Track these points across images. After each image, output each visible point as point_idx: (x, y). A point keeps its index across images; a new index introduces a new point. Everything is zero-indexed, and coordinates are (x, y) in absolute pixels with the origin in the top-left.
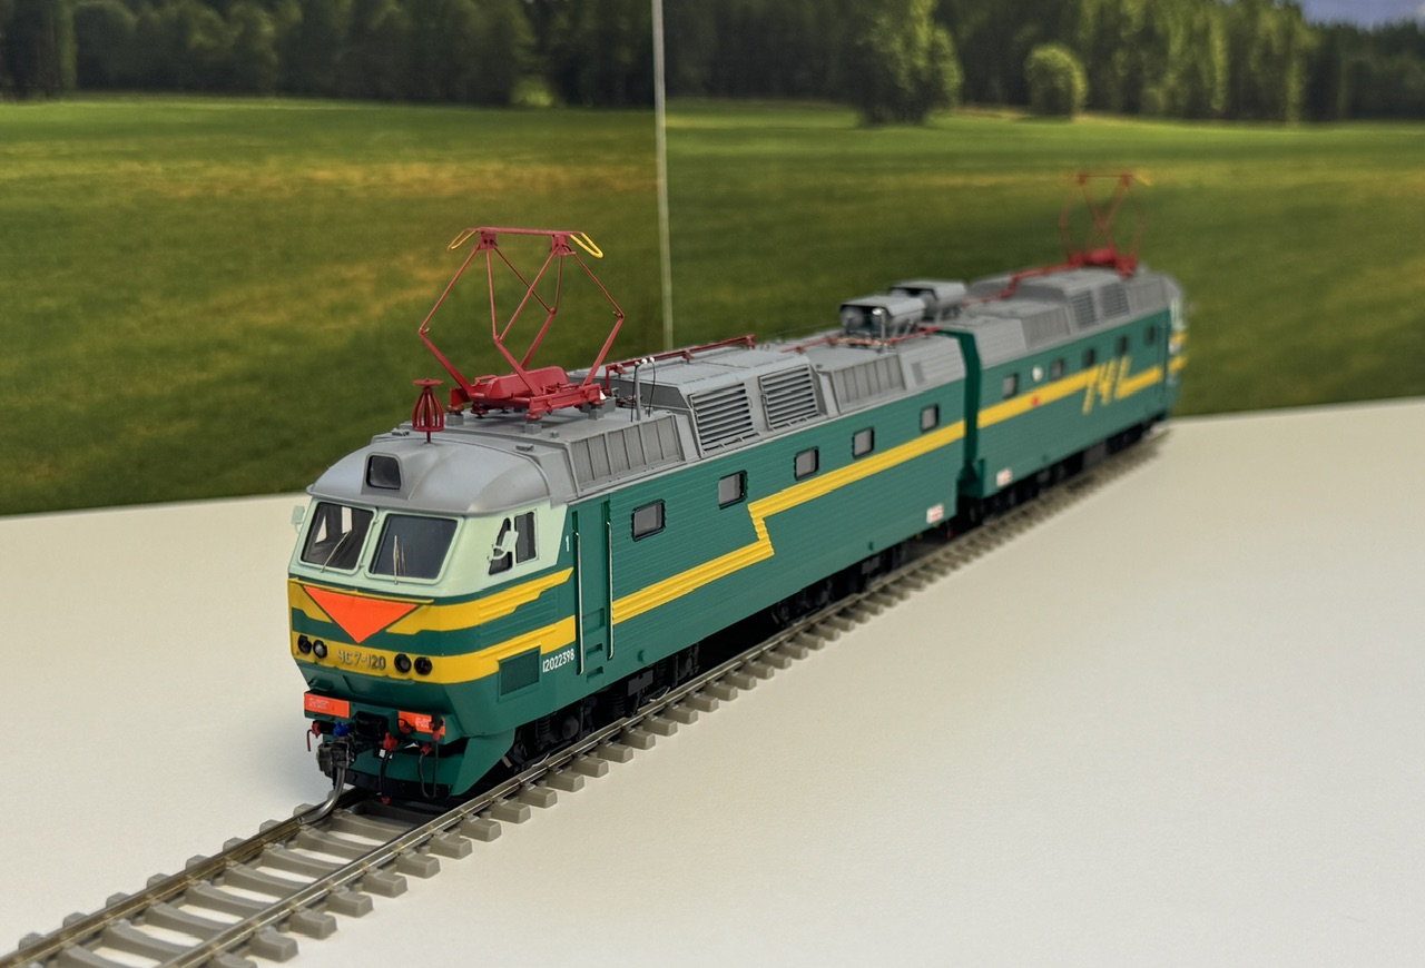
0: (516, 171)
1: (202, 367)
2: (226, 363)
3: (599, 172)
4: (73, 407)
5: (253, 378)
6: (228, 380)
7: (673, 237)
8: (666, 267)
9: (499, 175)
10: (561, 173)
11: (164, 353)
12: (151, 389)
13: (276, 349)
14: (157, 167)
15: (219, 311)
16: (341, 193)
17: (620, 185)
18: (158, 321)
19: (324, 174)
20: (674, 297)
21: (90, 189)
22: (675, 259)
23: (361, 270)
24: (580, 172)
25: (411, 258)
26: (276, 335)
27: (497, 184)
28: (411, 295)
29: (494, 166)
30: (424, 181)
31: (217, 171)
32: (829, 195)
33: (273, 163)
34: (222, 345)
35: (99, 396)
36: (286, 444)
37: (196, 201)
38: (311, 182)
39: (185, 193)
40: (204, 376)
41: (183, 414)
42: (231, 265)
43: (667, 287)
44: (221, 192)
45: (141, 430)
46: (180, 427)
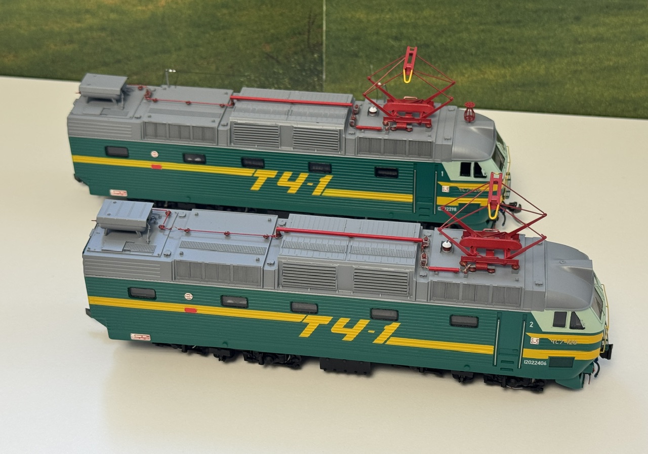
1: (79, 22)
2: (89, 20)
4: (22, 32)
5: (103, 29)
6: (91, 29)
12: (56, 28)
13: (113, 16)
26: (112, 11)
34: (87, 11)
35: (33, 28)
36: (119, 61)
40: (79, 25)
41: (71, 42)
43: (324, 8)
45: (52, 46)
46: (70, 47)
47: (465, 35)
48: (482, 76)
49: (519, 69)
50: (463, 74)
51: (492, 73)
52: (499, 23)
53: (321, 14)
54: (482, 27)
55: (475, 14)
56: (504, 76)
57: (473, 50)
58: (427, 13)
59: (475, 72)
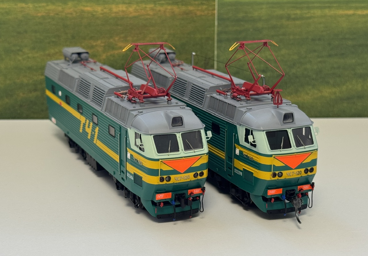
0: (158, 8)
3: (191, 8)
7: (219, 33)
8: (216, 45)
9: (152, 9)
10: (176, 9)
11: (30, 68)
12: (25, 81)
14: (31, 5)
15: (49, 55)
16: (93, 15)
17: (198, 13)
18: (28, 57)
19: (88, 9)
20: (218, 56)
21: (8, 13)
22: (219, 41)
23: (99, 42)
24: (184, 8)
25: (117, 39)
27: (151, 13)
28: (116, 52)
29: (151, 6)
30: (123, 11)
31: (51, 7)
32: (289, 18)
33: (70, 4)
35: (8, 82)
37: (43, 17)
38: (83, 11)
39: (39, 15)
40: (41, 77)
41: (35, 90)
42: (54, 40)
43: (216, 53)
44: (52, 14)
45: (21, 94)
46: (34, 94)
47: (308, 66)
48: (320, 94)
49: (344, 88)
50: (308, 94)
51: (327, 92)
52: (330, 56)
53: (213, 57)
54: (319, 60)
55: (315, 51)
56: (335, 93)
57: (314, 76)
58: (283, 52)
59: (316, 92)
